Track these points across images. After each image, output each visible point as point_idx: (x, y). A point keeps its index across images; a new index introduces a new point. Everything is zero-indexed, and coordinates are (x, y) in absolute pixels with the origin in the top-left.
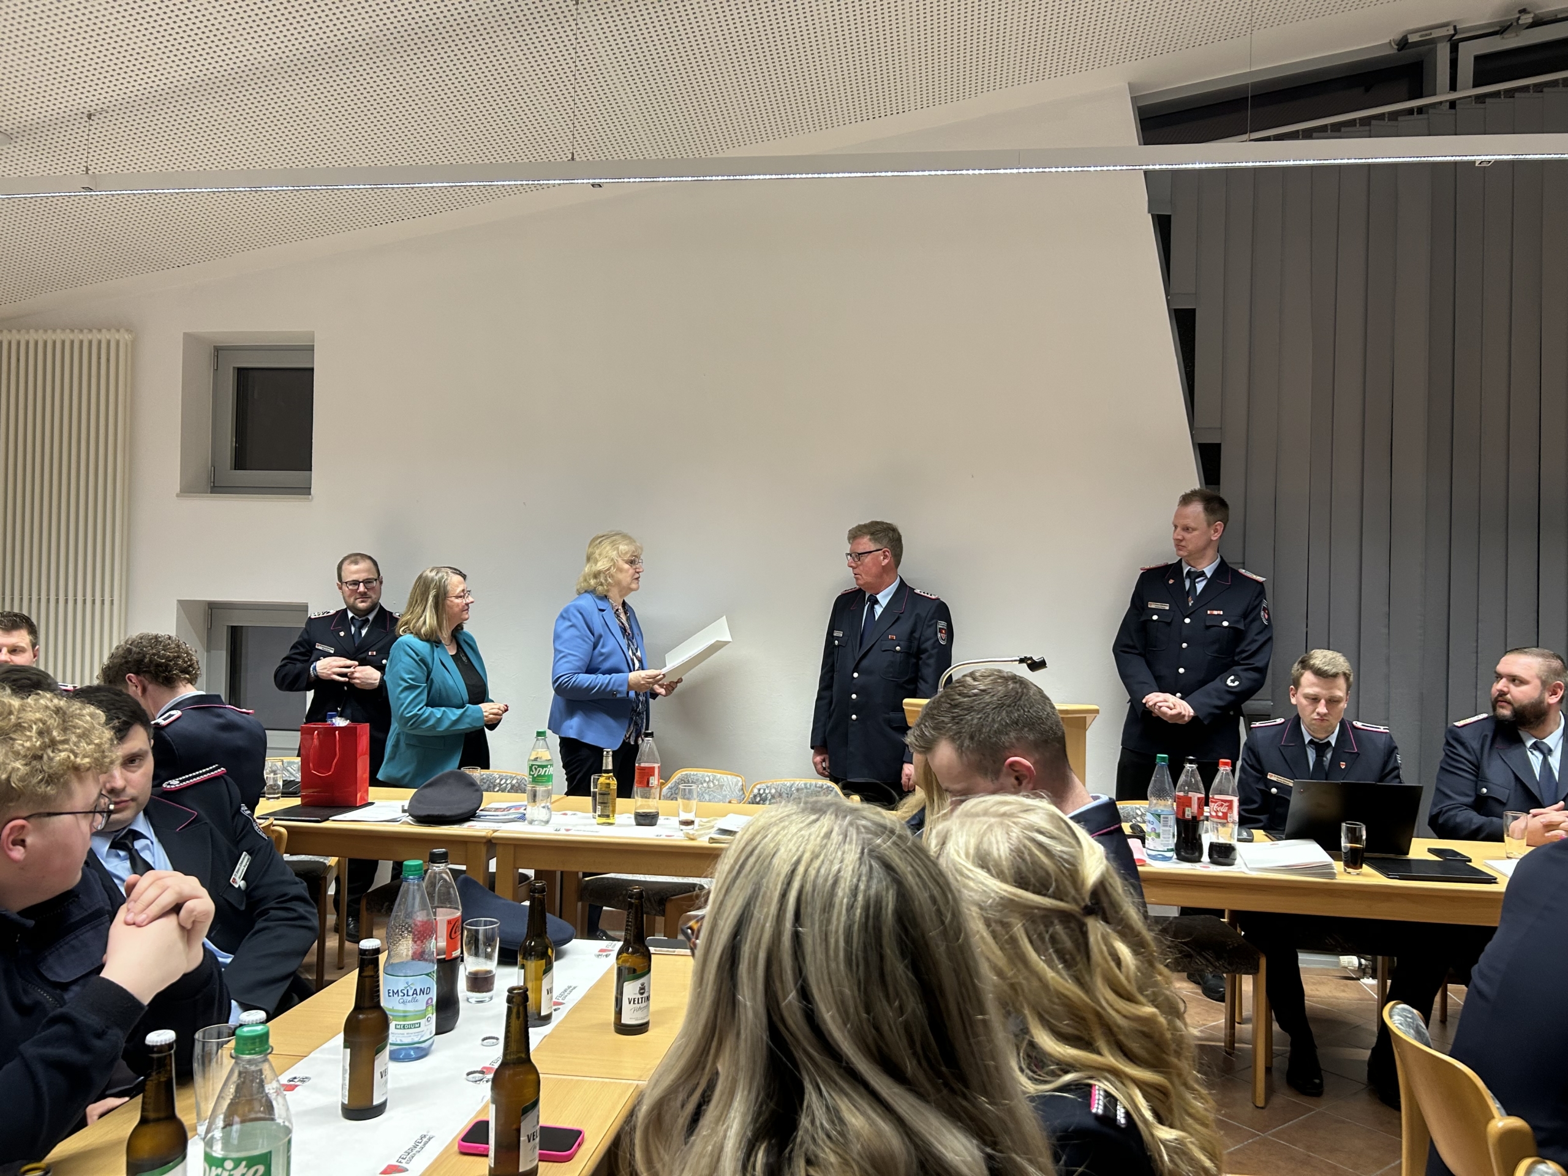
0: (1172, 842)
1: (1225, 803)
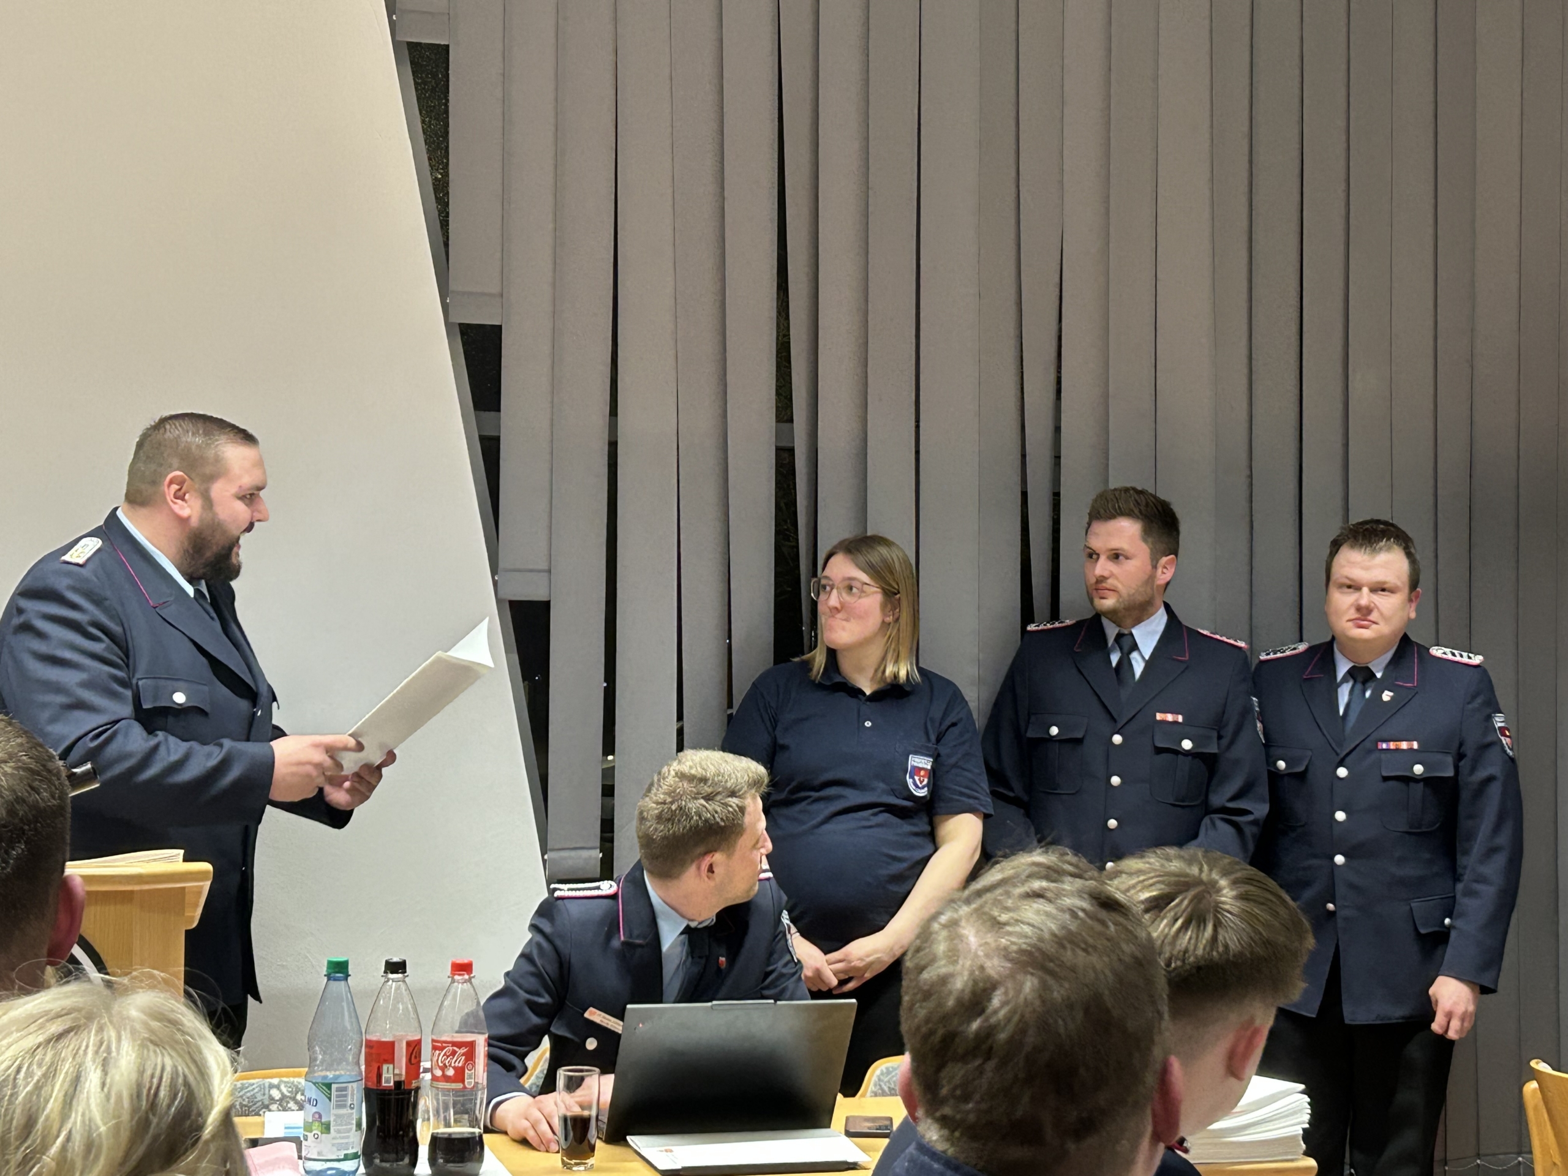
0: (356, 1141)
1: (460, 1048)
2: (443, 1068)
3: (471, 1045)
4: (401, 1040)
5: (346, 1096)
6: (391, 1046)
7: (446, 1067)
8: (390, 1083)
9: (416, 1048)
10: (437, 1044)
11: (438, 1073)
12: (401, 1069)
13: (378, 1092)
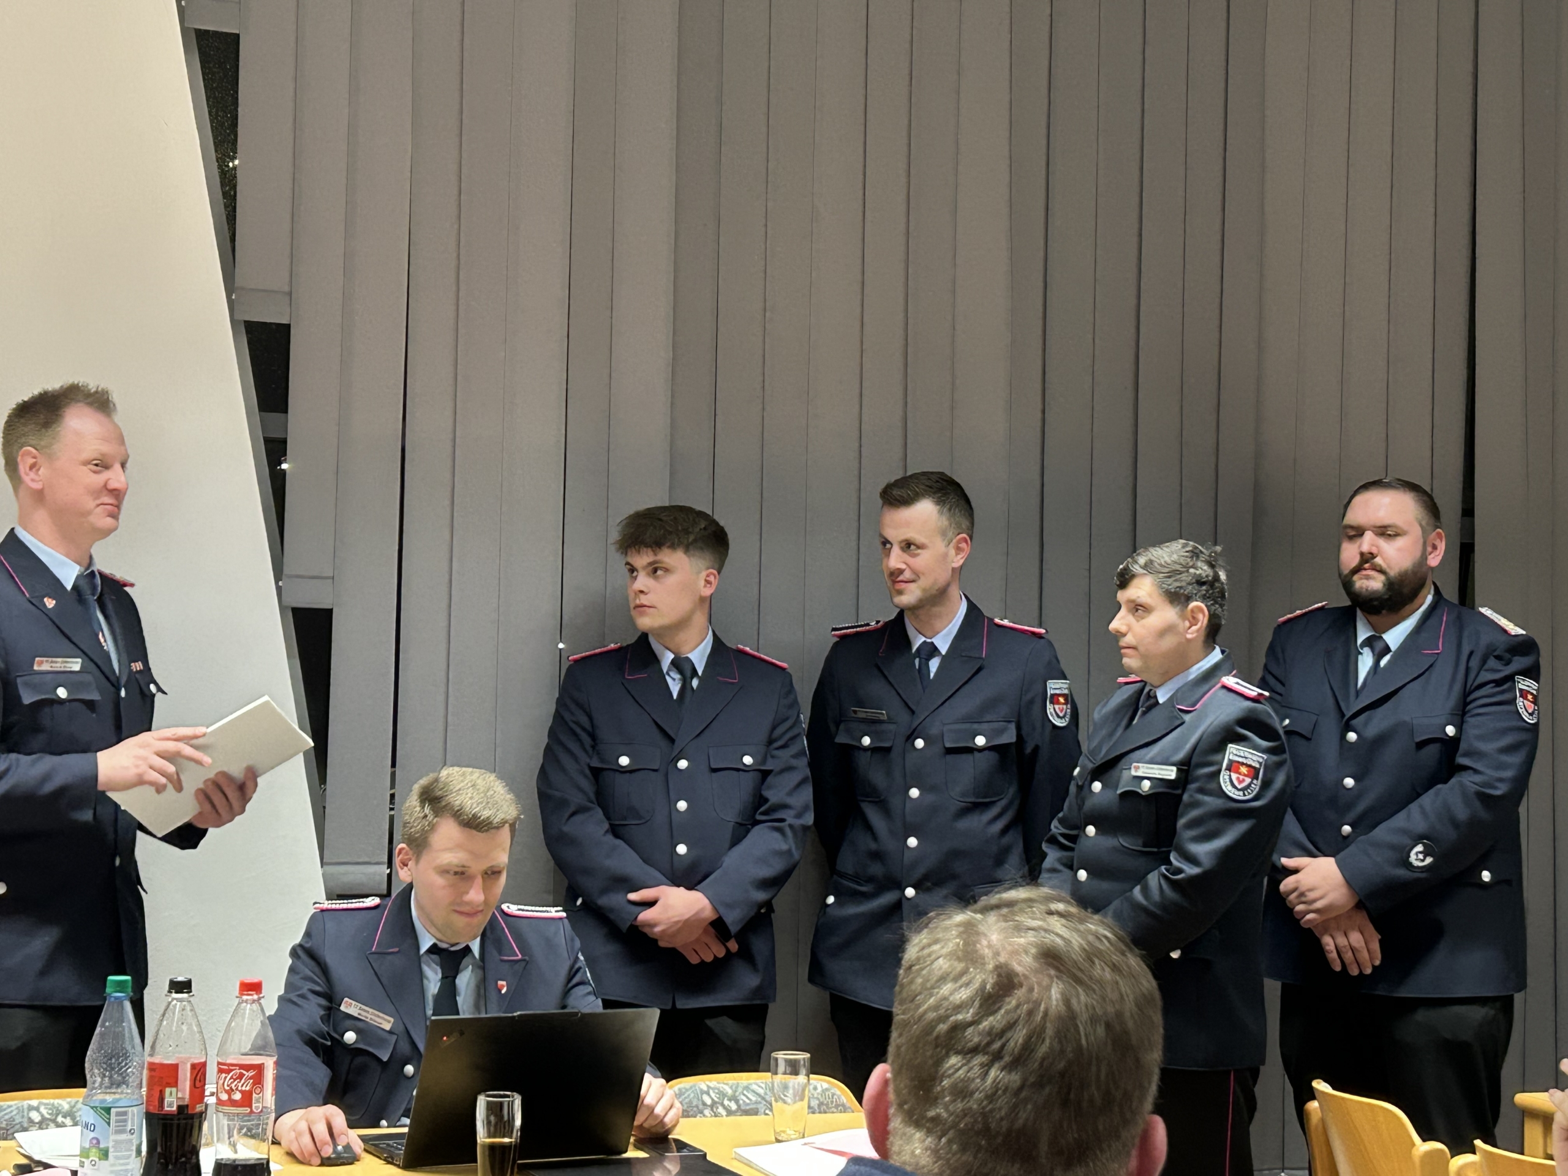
1: (247, 1071)
2: (230, 1092)
3: (259, 1069)
4: (185, 1064)
5: (125, 1121)
6: (174, 1068)
7: (233, 1090)
8: (173, 1107)
9: (202, 1070)
10: (222, 1067)
11: (224, 1097)
12: (184, 1091)
13: (161, 1117)
